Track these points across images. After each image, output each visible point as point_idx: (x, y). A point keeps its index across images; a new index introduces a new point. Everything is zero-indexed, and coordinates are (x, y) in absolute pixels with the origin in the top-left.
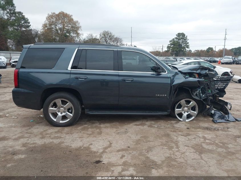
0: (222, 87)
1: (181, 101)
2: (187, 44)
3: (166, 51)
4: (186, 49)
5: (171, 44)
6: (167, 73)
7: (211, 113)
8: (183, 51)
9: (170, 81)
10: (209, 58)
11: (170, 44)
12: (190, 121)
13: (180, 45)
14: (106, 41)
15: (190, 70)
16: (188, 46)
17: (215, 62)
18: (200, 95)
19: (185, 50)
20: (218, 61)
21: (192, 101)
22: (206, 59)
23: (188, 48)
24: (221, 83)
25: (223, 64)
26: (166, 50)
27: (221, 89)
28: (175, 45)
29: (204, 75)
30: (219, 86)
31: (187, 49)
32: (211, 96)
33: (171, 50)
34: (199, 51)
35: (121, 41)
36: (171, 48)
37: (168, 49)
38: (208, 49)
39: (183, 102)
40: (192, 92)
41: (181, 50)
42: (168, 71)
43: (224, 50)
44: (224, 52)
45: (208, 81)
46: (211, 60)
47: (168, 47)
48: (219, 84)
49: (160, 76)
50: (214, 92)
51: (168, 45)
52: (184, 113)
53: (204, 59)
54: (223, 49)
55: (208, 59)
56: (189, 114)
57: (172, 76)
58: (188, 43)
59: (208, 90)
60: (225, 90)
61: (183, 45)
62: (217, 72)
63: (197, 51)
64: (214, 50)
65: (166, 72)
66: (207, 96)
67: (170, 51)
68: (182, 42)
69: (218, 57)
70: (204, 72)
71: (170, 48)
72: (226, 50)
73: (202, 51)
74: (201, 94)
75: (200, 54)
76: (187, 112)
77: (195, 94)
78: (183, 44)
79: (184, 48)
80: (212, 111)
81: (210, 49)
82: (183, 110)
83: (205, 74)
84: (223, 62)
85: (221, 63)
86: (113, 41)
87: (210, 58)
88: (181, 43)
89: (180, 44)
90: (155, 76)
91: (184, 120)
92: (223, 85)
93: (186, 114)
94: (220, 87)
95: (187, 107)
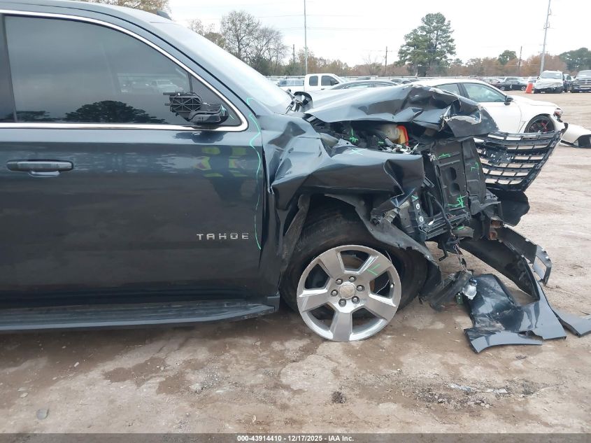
0: (515, 178)
1: (322, 257)
2: (450, 43)
3: (397, 64)
4: (446, 57)
5: (408, 44)
6: (244, 126)
7: (464, 298)
8: (438, 62)
9: (260, 167)
10: (503, 79)
11: (405, 44)
12: (365, 339)
13: (431, 47)
14: (238, 38)
15: (362, 108)
16: (452, 48)
17: (518, 87)
18: (414, 223)
19: (444, 59)
20: (526, 86)
21: (375, 255)
22: (495, 82)
23: (452, 53)
24: (513, 161)
25: (538, 91)
26: (398, 59)
27: (509, 186)
28: (418, 48)
29: (437, 131)
30: (506, 174)
31: (449, 56)
32: (465, 223)
33: (410, 60)
34: (479, 60)
35: (277, 39)
36: (409, 53)
37: (401, 58)
38: (503, 55)
39: (331, 258)
40: (368, 217)
41: (434, 60)
42: (251, 115)
43: (543, 58)
44: (543, 62)
45: (453, 158)
46: (509, 83)
47: (401, 52)
48: (504, 165)
49: (216, 143)
50: (478, 206)
51: (402, 47)
52: (343, 302)
53: (491, 80)
54: (542, 54)
55: (502, 81)
56: (362, 310)
57: (272, 142)
58: (452, 41)
59: (454, 195)
60: (527, 193)
61: (439, 46)
62: (490, 119)
63: (474, 60)
64: (518, 57)
65: (240, 123)
66: (447, 226)
67: (407, 63)
68: (437, 39)
69: (526, 75)
70: (431, 117)
71: (406, 56)
72: (548, 57)
73: (488, 62)
74: (421, 219)
75: (482, 69)
76: (355, 299)
77: (390, 221)
78: (440, 44)
79: (442, 54)
80: (466, 287)
81: (509, 55)
82: (335, 292)
83: (436, 127)
84: (538, 88)
85: (533, 92)
86: (257, 38)
87: (506, 78)
88: (434, 41)
89: (432, 44)
90: (190, 142)
91: (342, 338)
92: (520, 169)
93: (350, 307)
94: (507, 178)
95: (354, 279)
